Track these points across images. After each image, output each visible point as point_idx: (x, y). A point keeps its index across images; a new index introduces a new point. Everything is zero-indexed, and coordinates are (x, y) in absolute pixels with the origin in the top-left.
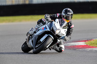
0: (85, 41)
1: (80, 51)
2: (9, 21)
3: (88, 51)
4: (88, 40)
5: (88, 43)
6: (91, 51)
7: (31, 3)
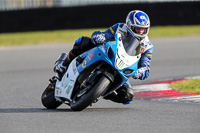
0: (169, 82)
1: (158, 102)
2: (13, 43)
3: (176, 103)
4: (174, 81)
5: (175, 86)
6: (182, 103)
7: (57, 5)
